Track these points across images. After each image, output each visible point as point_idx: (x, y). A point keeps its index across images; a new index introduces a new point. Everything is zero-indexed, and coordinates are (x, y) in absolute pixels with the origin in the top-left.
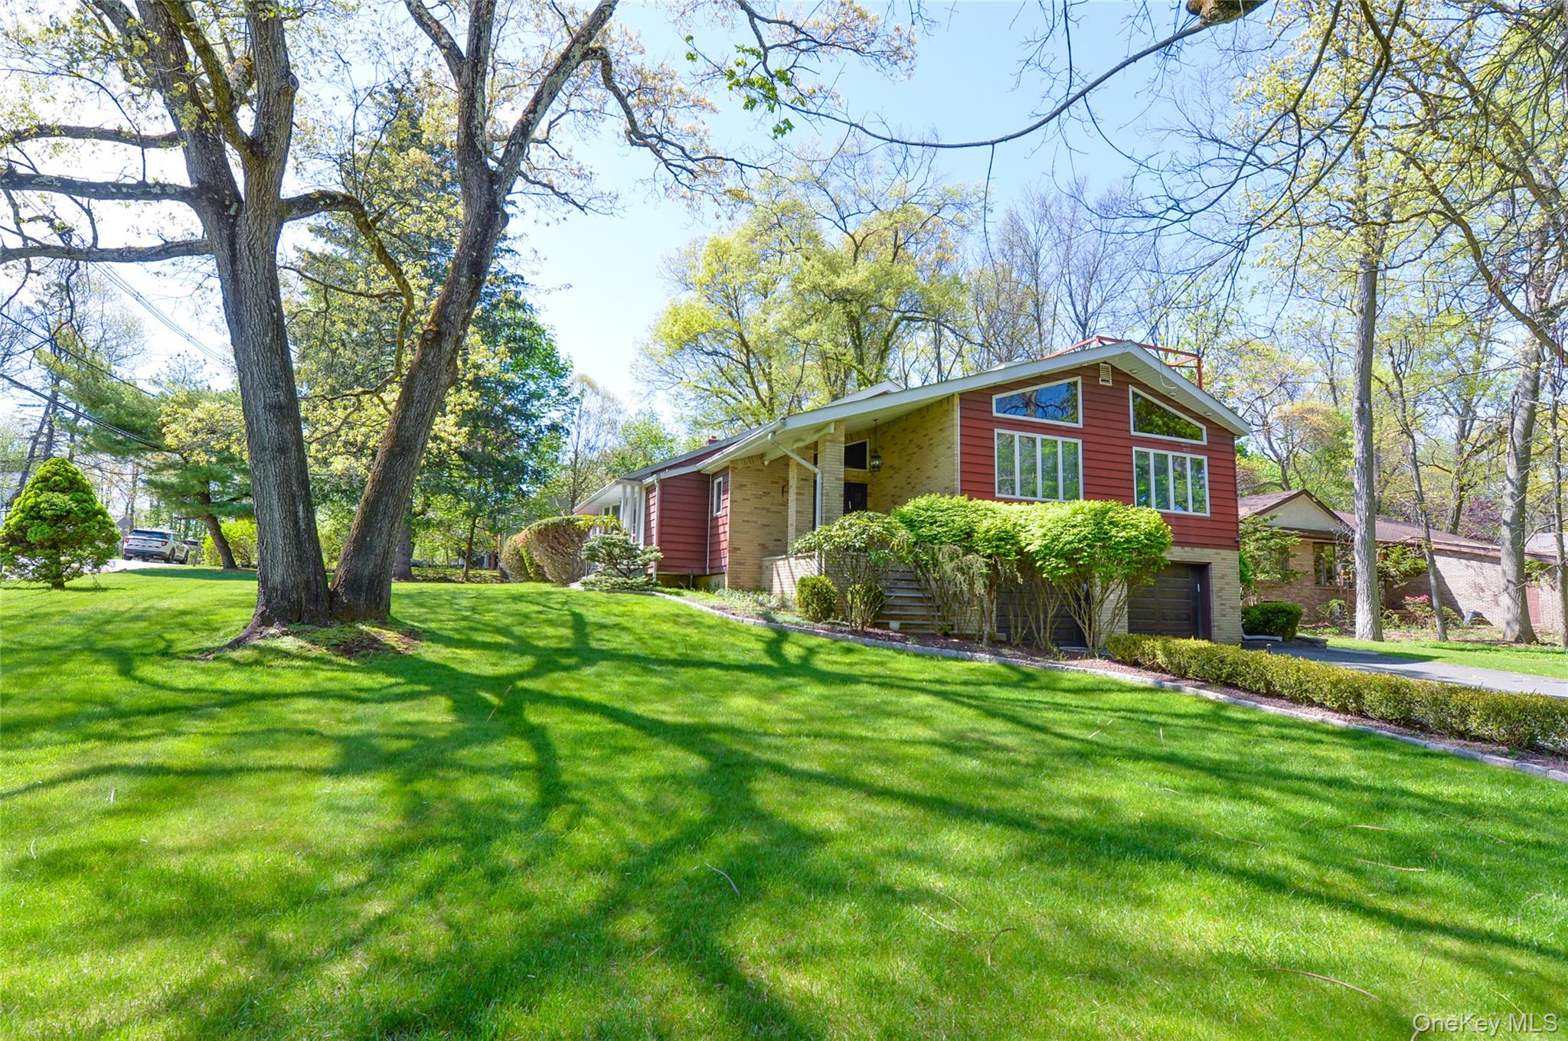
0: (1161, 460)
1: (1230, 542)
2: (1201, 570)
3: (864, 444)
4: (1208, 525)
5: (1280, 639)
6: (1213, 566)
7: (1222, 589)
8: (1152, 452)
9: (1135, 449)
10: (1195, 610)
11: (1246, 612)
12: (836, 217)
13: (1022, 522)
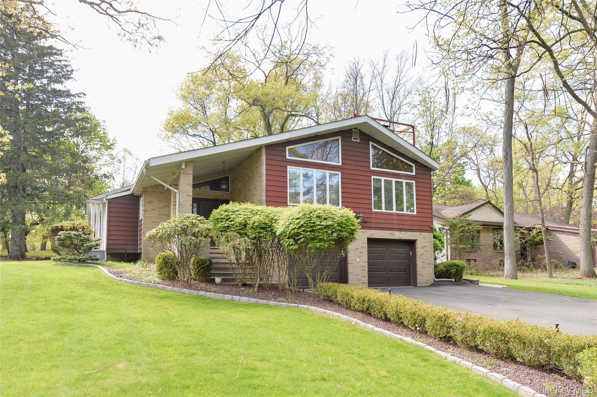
0: (388, 184)
1: (429, 228)
2: (411, 243)
3: (228, 177)
4: (415, 219)
5: (453, 280)
6: (417, 242)
7: (423, 254)
8: (383, 179)
9: (373, 177)
10: (409, 265)
11: (436, 267)
12: (255, 61)
13: (276, 218)
